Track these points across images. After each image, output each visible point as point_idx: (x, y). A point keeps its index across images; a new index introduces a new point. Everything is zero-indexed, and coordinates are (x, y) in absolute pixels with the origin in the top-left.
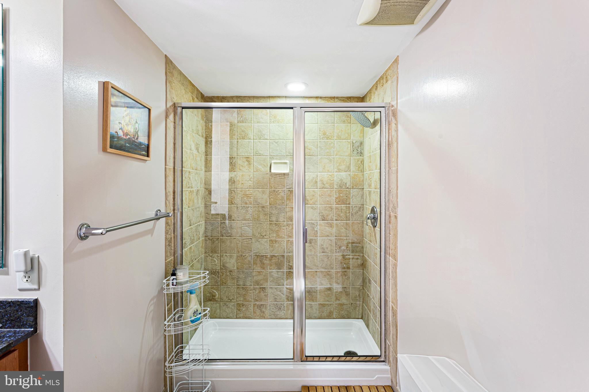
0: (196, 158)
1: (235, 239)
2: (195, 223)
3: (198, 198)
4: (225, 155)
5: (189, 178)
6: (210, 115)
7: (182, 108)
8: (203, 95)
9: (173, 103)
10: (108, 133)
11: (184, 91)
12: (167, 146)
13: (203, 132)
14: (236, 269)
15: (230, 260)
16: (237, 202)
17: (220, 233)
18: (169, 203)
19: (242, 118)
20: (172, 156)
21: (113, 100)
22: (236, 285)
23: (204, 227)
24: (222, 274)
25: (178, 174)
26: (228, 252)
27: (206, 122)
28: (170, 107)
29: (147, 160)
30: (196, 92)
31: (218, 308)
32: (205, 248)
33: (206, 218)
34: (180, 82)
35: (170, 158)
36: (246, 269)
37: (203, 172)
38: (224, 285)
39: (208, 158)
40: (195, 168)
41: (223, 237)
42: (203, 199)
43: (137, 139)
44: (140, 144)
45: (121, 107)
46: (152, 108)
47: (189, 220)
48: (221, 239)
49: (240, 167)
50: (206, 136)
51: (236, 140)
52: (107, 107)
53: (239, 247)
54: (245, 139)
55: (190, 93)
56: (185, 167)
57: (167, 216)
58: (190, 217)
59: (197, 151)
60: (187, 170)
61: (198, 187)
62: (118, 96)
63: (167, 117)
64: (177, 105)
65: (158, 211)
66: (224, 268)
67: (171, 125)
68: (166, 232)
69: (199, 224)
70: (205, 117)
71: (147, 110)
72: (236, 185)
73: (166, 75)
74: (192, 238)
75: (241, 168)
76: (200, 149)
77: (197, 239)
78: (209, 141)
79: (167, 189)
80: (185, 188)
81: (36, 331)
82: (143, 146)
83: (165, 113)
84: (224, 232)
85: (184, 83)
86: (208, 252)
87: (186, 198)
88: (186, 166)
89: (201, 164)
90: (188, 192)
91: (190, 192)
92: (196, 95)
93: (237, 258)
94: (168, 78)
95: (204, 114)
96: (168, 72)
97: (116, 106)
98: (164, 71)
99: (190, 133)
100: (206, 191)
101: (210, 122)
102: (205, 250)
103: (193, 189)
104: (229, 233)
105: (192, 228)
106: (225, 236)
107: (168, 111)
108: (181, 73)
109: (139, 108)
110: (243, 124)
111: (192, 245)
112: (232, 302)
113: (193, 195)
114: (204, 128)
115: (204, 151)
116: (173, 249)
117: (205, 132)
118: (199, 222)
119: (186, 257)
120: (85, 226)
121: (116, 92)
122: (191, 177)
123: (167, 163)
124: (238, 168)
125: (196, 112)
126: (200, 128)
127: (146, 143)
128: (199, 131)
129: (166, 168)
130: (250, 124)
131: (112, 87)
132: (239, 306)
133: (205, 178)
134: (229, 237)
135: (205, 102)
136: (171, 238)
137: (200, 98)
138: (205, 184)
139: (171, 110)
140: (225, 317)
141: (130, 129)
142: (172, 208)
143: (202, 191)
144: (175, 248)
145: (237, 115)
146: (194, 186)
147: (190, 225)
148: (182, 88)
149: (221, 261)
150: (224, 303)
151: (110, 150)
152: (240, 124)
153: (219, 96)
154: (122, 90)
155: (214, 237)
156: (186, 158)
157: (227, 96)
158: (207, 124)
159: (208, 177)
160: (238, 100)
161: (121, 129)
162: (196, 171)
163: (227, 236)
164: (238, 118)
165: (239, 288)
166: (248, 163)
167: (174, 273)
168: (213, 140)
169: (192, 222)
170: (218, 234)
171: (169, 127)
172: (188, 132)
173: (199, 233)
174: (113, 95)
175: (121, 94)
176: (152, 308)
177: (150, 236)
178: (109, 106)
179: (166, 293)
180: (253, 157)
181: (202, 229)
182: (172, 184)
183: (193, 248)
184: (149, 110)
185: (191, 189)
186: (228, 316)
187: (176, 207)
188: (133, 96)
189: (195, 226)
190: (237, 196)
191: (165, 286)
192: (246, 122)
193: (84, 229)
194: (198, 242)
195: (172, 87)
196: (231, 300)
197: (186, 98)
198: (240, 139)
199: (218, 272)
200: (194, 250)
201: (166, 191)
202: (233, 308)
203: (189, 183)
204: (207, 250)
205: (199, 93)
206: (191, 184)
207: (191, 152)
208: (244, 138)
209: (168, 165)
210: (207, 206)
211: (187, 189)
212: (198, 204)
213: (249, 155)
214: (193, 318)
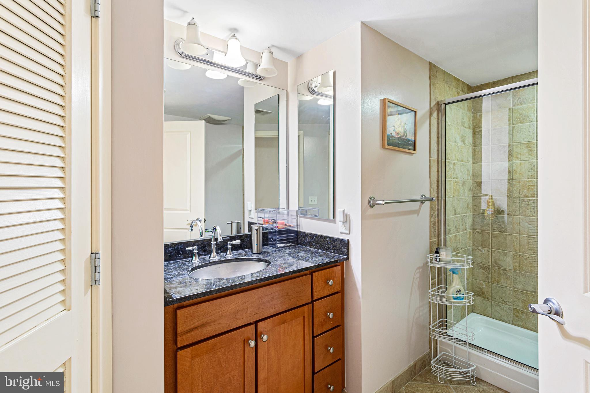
0: (462, 150)
1: (511, 235)
2: (460, 213)
3: (464, 190)
4: (497, 144)
5: (454, 169)
6: (478, 105)
7: (446, 105)
8: (470, 86)
9: (436, 102)
10: (386, 134)
11: (448, 88)
12: (431, 141)
13: (470, 123)
14: (512, 269)
15: (504, 257)
16: (514, 194)
17: (492, 227)
18: (433, 190)
19: (519, 100)
20: (436, 149)
21: (389, 110)
22: (512, 286)
23: (472, 219)
24: (493, 271)
25: (442, 165)
26: (501, 249)
27: (473, 113)
28: (434, 106)
29: (413, 153)
30: (461, 85)
31: (489, 306)
32: (473, 240)
33: (474, 210)
34: (444, 81)
35: (434, 151)
36: (527, 272)
37: (470, 165)
38: (496, 283)
39: (476, 149)
40: (460, 160)
41: (495, 232)
42: (470, 191)
43: (406, 137)
44: (409, 140)
45: (395, 115)
46: (417, 110)
47: (454, 208)
48: (492, 233)
49: (517, 155)
50: (474, 127)
51: (512, 126)
52: (385, 116)
53: (516, 245)
54: (525, 123)
55: (454, 89)
56: (449, 158)
57: (431, 200)
58: (455, 206)
59: (463, 143)
60: (452, 161)
61: (465, 179)
62: (392, 107)
63: (431, 116)
64: (441, 103)
65: (423, 196)
66: (496, 265)
67: (434, 122)
68: (430, 215)
69: (465, 214)
70: (472, 108)
71: (414, 112)
72: (512, 175)
73: (430, 79)
74: (458, 227)
75: (519, 156)
76: (466, 141)
77: (463, 229)
78: (477, 131)
79: (431, 178)
80: (450, 179)
81: (348, 258)
82: (410, 142)
83: (430, 112)
84: (496, 227)
85: (448, 81)
86: (476, 245)
87: (450, 187)
88: (451, 158)
89: (468, 155)
90: (452, 182)
91: (455, 182)
92: (462, 88)
93: (513, 257)
94: (431, 81)
95: (471, 105)
96: (431, 76)
97: (391, 115)
98: (428, 76)
99: (455, 126)
100: (474, 183)
101: (478, 111)
102: (473, 243)
103: (458, 180)
104: (502, 228)
105: (457, 218)
106: (497, 231)
107: (432, 110)
108: (444, 73)
109: (408, 113)
110: (521, 106)
111: (457, 234)
112: (508, 305)
113: (458, 185)
114: (472, 119)
115: (472, 143)
116: (437, 231)
117: (473, 123)
118: (466, 213)
119: (450, 242)
120: (372, 198)
121: (391, 105)
122: (456, 168)
123: (431, 155)
124: (515, 156)
125: (461, 105)
126: (466, 120)
127: (413, 139)
128: (465, 123)
129: (430, 160)
130: (531, 104)
131: (388, 101)
132: (517, 311)
133: (473, 169)
134: (502, 232)
135: (472, 92)
136: (435, 222)
137: (466, 90)
138: (473, 176)
139: (435, 109)
140: (498, 318)
141: (401, 130)
142: (436, 195)
143: (469, 183)
144: (439, 232)
145: (513, 97)
146: (459, 176)
147: (455, 214)
148: (445, 86)
149: (493, 257)
150: (497, 302)
151: (387, 147)
152: (517, 107)
153: (489, 83)
154: (395, 102)
155: (484, 230)
156: (451, 150)
157: (499, 79)
158: (475, 115)
159: (477, 169)
160: (514, 80)
161: (394, 130)
162: (462, 163)
163: (500, 231)
164: (514, 101)
165: (516, 292)
166: (529, 150)
167: (437, 251)
168: (483, 130)
169: (457, 211)
170: (488, 228)
171: (433, 123)
172: (452, 126)
173: (466, 224)
174: (389, 107)
175: (394, 105)
176: (418, 275)
177: (416, 215)
178: (387, 115)
179: (430, 265)
180: (536, 142)
181: (469, 221)
182: (436, 174)
183: (458, 236)
184: (415, 112)
185: (456, 180)
186: (501, 319)
187: (440, 195)
188: (402, 104)
189: (462, 216)
190: (513, 187)
191: (429, 260)
192: (525, 103)
193: (372, 200)
194: (464, 232)
195: (435, 88)
196: (505, 302)
197: (451, 95)
198: (517, 123)
199: (489, 268)
200: (459, 239)
201: (430, 180)
202: (508, 311)
203: (453, 174)
204: (475, 243)
205: (465, 86)
206: (456, 175)
207: (456, 144)
208: (522, 122)
209: (432, 157)
210: (476, 199)
211: (451, 180)
212: (465, 195)
213: (529, 141)
214: (455, 296)
